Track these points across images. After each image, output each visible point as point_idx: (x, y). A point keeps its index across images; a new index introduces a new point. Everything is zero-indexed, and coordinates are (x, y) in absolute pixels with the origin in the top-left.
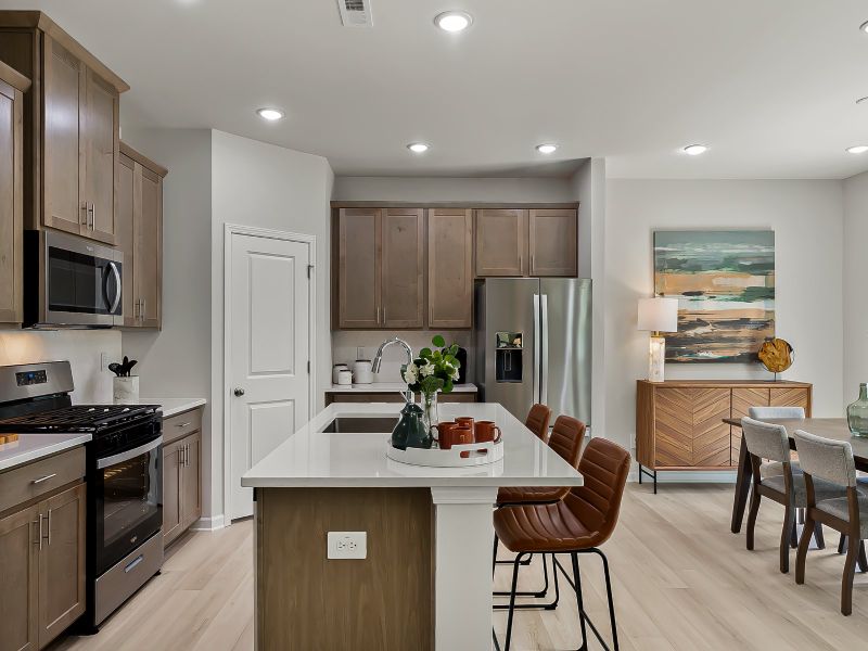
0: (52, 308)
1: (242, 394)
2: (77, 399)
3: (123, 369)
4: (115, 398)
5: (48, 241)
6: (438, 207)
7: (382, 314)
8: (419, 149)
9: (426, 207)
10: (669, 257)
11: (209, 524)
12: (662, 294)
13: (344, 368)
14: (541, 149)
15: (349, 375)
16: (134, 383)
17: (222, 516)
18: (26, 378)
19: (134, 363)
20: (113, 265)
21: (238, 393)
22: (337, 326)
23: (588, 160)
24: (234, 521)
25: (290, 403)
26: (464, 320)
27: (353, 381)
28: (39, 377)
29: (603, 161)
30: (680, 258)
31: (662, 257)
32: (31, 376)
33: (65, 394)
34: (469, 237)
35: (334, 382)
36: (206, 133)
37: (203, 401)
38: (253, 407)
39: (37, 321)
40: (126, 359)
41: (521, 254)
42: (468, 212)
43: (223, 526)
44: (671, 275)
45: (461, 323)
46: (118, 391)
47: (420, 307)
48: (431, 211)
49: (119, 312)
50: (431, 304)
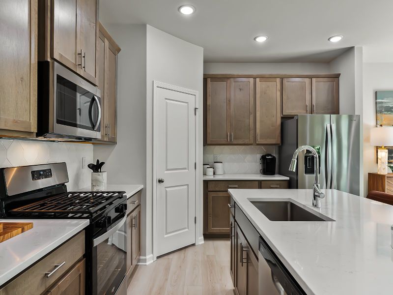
0: (59, 122)
1: (163, 182)
2: (70, 188)
3: (96, 167)
4: (93, 186)
5: (56, 70)
6: (262, 77)
7: (231, 135)
8: (261, 40)
9: (255, 77)
10: (385, 105)
11: (145, 261)
12: (381, 126)
13: (208, 166)
14: (332, 40)
15: (211, 170)
16: (103, 176)
17: (152, 255)
18: (37, 175)
19: (103, 163)
20: (96, 98)
21: (160, 181)
22: (206, 143)
23: (353, 48)
24: (158, 257)
25: (186, 187)
26: (276, 140)
27: (214, 174)
28: (47, 174)
29: (361, 49)
30: (391, 106)
31: (380, 105)
32: (42, 173)
33: (63, 184)
34: (279, 94)
35: (205, 174)
36: (143, 27)
37: (142, 187)
38: (167, 189)
39: (47, 132)
40: (98, 161)
41: (308, 103)
42: (278, 80)
43: (153, 261)
44: (386, 115)
45: (273, 141)
46: (95, 182)
47: (252, 132)
48: (258, 80)
49: (99, 130)
50: (258, 131)
